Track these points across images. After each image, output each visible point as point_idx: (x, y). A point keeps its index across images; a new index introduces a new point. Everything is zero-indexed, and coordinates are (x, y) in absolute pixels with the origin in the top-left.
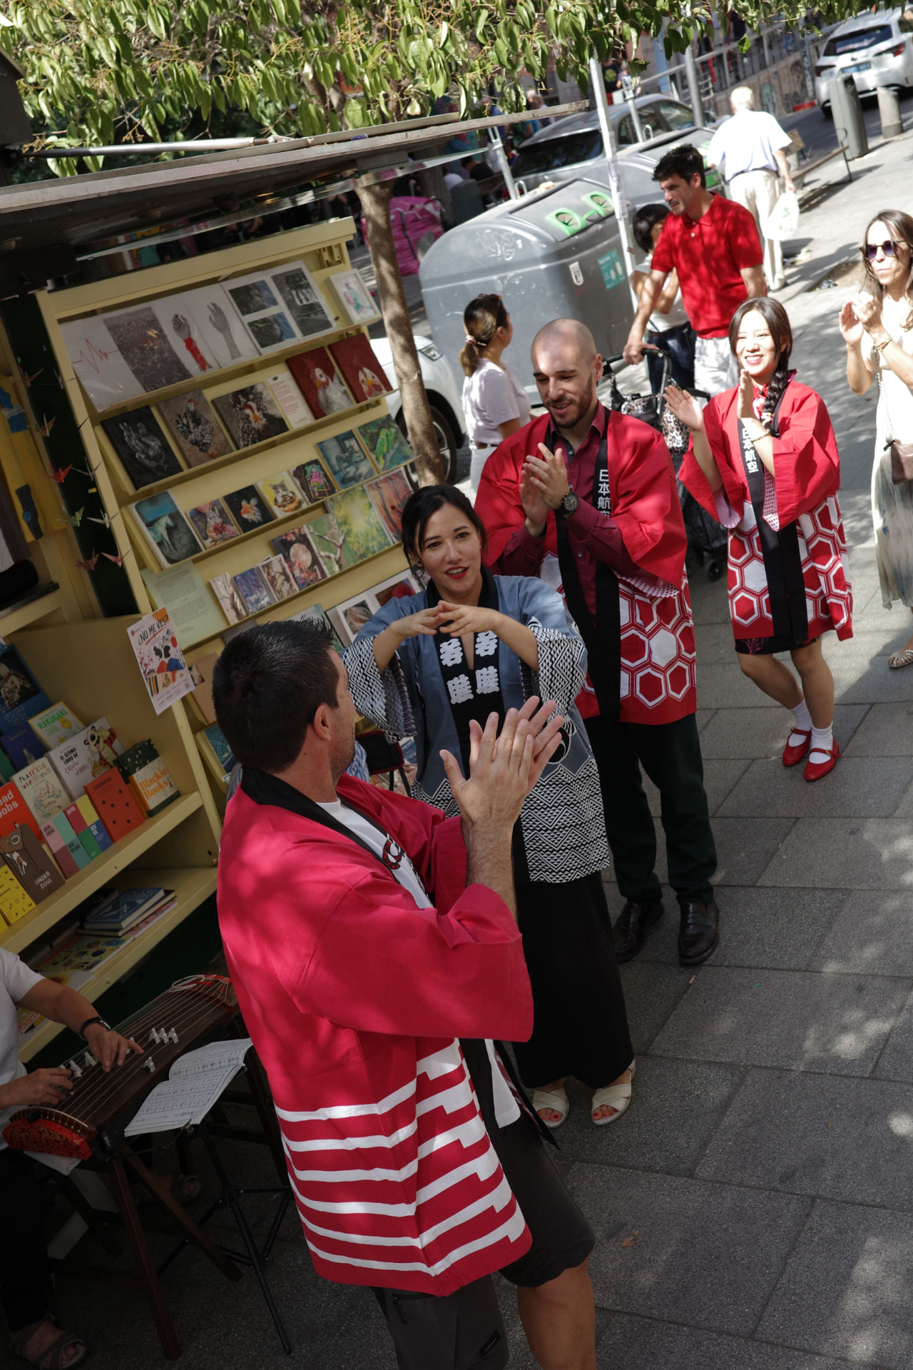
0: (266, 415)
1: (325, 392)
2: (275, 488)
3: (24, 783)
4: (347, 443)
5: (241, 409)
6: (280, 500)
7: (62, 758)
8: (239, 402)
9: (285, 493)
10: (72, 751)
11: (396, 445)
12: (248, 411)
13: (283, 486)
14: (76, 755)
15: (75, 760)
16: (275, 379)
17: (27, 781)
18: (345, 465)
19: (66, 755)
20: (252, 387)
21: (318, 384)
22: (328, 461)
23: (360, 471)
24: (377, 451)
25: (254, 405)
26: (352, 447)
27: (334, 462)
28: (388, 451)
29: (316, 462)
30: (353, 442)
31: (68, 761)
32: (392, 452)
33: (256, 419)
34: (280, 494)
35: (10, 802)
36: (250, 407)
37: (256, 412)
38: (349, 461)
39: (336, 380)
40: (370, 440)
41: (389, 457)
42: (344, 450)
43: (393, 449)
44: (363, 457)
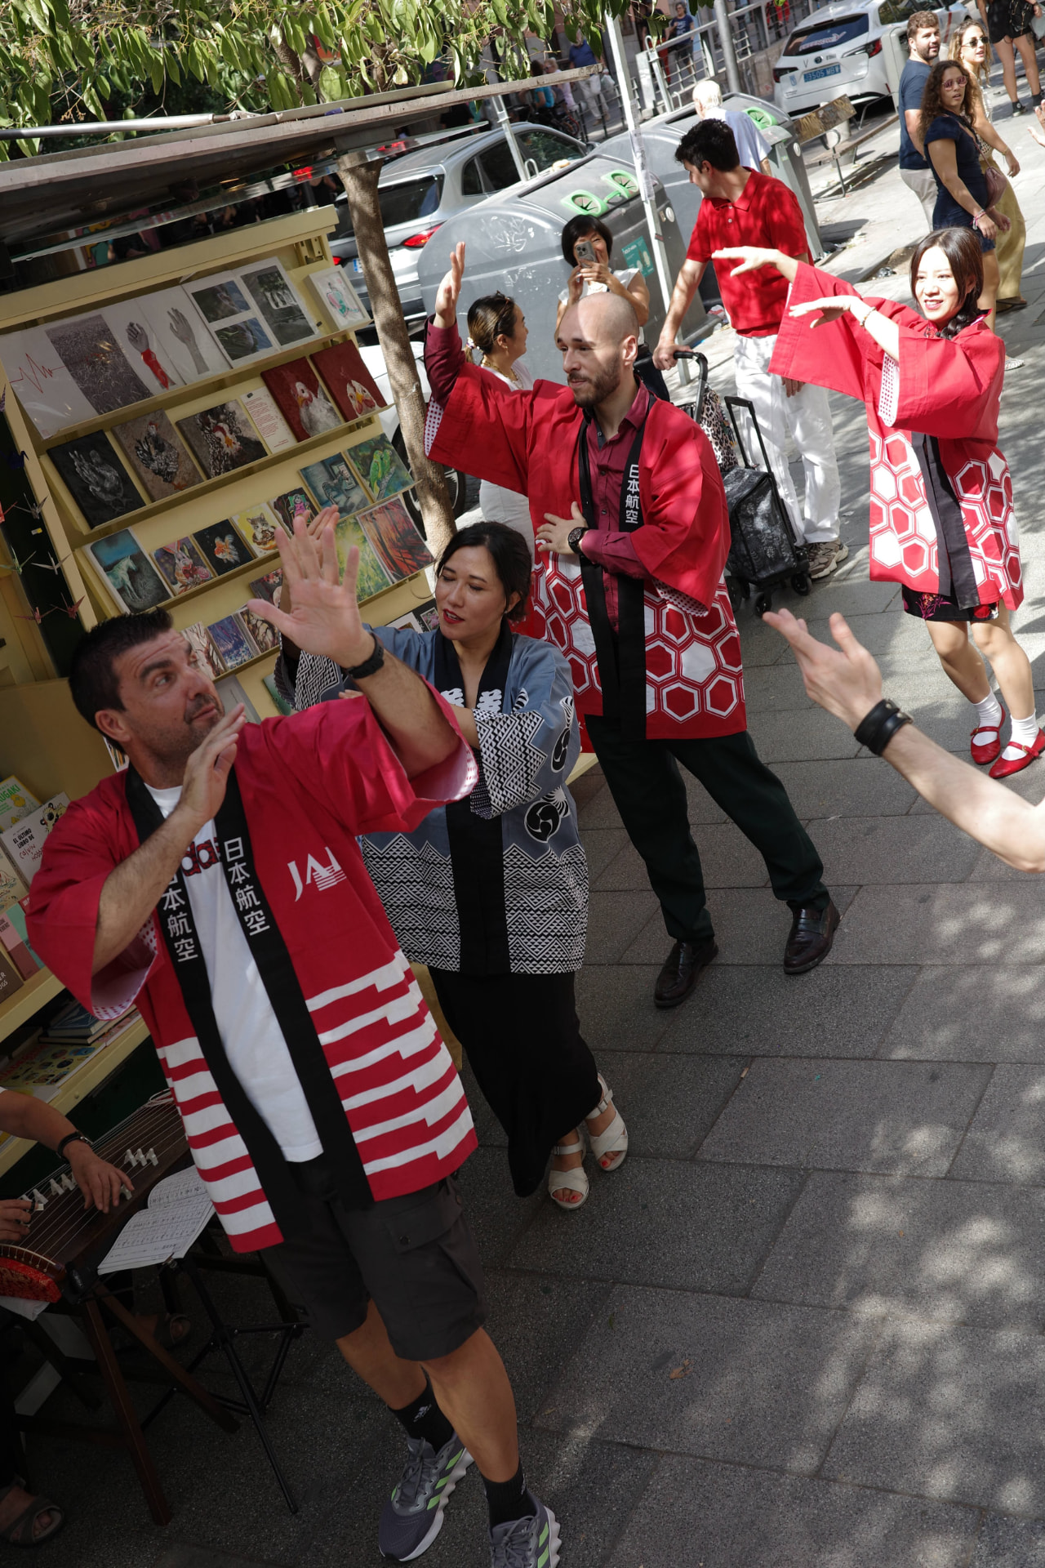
0: (239, 438)
1: (307, 410)
4: (336, 469)
5: (210, 432)
6: (260, 536)
7: (15, 841)
8: (208, 424)
10: (27, 832)
11: (392, 470)
13: (263, 521)
14: (31, 838)
15: (31, 843)
16: (250, 396)
18: (334, 493)
19: (20, 837)
20: (223, 406)
21: (299, 402)
22: (314, 489)
23: (351, 500)
24: (370, 477)
25: (226, 427)
26: (341, 473)
27: (321, 491)
28: (383, 477)
29: (300, 491)
30: (342, 467)
31: (22, 844)
32: (388, 478)
33: (229, 442)
34: (260, 530)
36: (222, 430)
37: (228, 434)
38: (338, 489)
39: (320, 396)
40: (362, 464)
41: (384, 483)
42: (332, 476)
43: (389, 474)
44: (354, 484)
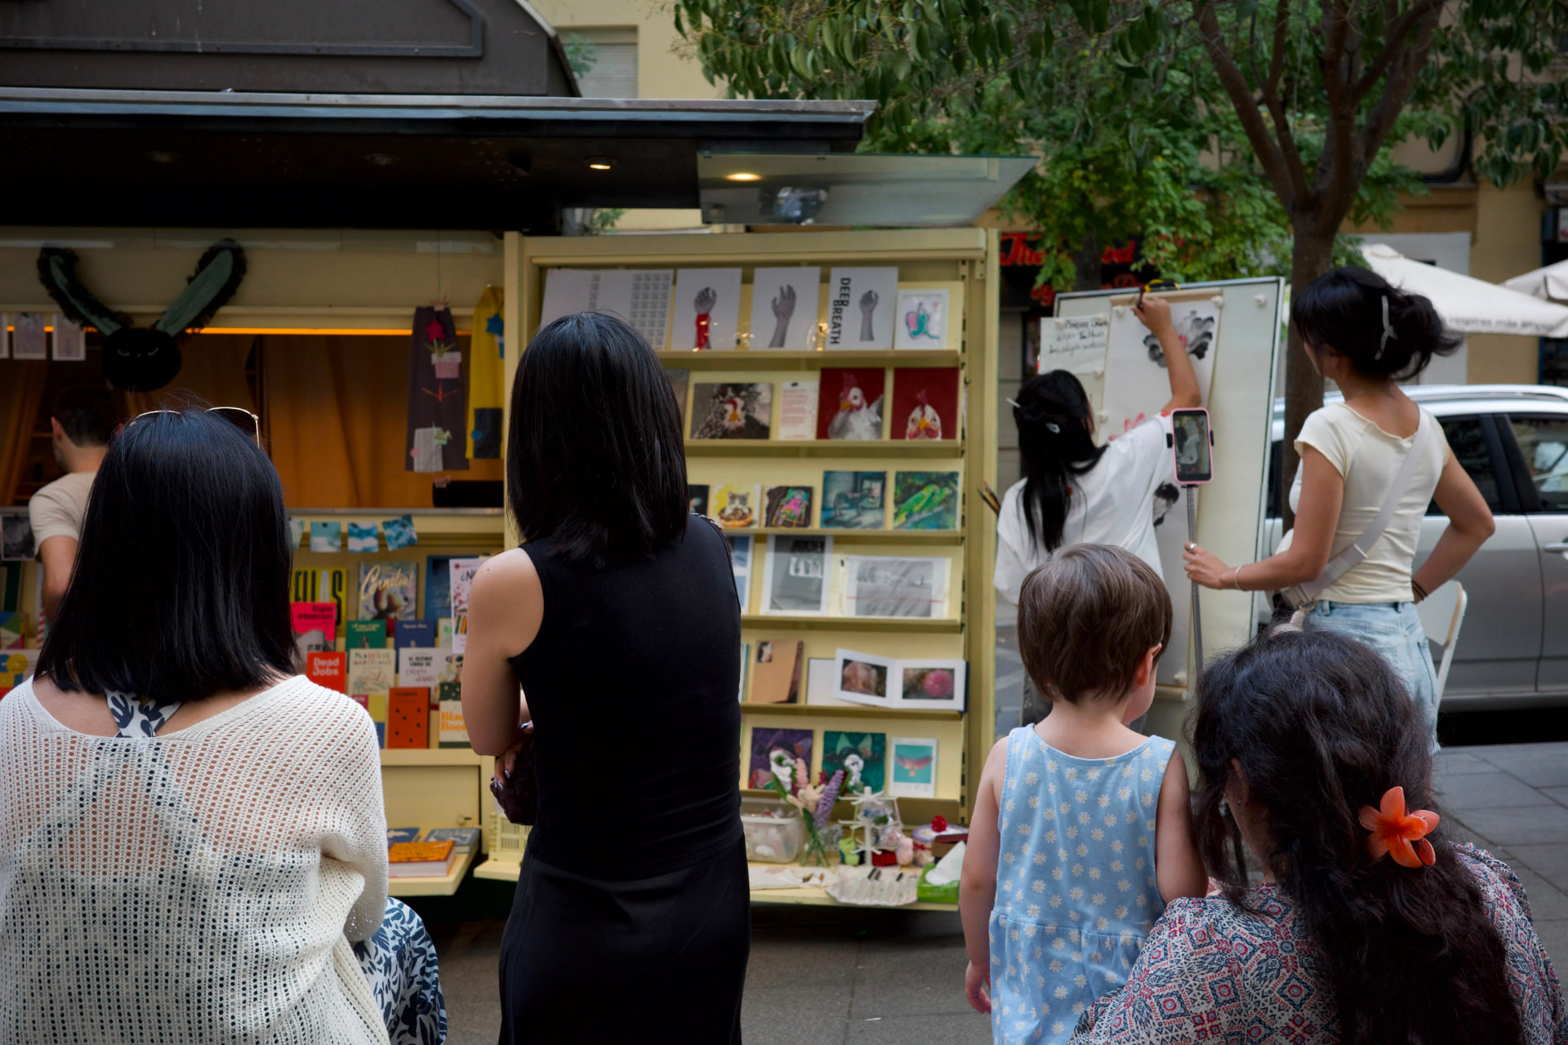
0: (748, 418)
1: (847, 416)
2: (733, 497)
3: (358, 659)
4: (867, 484)
5: (721, 402)
6: (729, 511)
7: (411, 659)
8: (724, 395)
9: (740, 507)
10: (427, 659)
11: (937, 509)
12: (729, 407)
13: (744, 500)
14: (428, 664)
15: (424, 667)
16: (795, 385)
17: (363, 659)
18: (846, 505)
19: (417, 659)
20: (751, 385)
21: (843, 405)
22: (825, 493)
23: (861, 519)
24: (903, 506)
25: (740, 403)
26: (870, 490)
27: (832, 497)
28: (920, 511)
29: (809, 490)
30: (876, 487)
31: (415, 664)
32: (925, 514)
33: (734, 417)
34: (733, 506)
35: (332, 668)
36: (735, 405)
37: (739, 411)
38: (853, 504)
40: (903, 491)
41: (916, 518)
42: (856, 488)
43: (930, 510)
44: (878, 504)
